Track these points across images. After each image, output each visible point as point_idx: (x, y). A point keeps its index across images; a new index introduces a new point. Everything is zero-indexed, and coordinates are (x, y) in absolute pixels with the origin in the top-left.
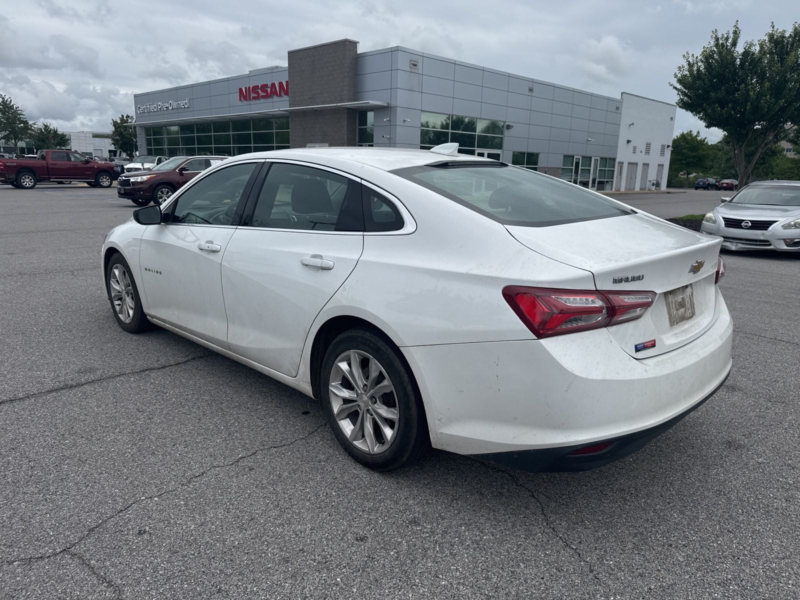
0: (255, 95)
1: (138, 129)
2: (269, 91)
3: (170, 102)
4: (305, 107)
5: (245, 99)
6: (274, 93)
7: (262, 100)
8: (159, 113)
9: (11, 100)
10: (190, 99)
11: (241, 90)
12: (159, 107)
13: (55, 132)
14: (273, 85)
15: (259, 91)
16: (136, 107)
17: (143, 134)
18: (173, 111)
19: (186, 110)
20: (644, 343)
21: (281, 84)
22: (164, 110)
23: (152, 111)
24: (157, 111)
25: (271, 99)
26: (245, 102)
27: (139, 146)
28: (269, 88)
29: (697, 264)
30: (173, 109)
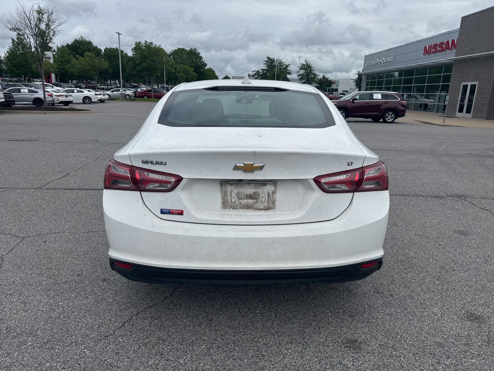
0: (434, 50)
1: (363, 76)
2: (444, 47)
3: (383, 58)
4: (465, 56)
5: (427, 54)
6: (448, 48)
7: (438, 53)
8: (376, 66)
9: (310, 63)
10: (394, 56)
11: (426, 47)
12: (376, 62)
13: (327, 79)
14: (448, 42)
15: (438, 47)
16: (364, 63)
17: (365, 79)
18: (384, 64)
19: (391, 63)
20: (170, 210)
21: (453, 41)
22: (378, 64)
23: (372, 64)
24: (375, 65)
25: (445, 52)
26: (427, 56)
27: (362, 86)
28: (444, 44)
29: (243, 165)
30: (383, 63)
